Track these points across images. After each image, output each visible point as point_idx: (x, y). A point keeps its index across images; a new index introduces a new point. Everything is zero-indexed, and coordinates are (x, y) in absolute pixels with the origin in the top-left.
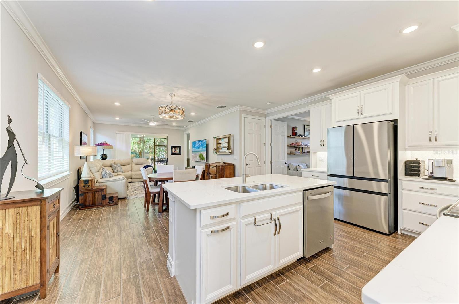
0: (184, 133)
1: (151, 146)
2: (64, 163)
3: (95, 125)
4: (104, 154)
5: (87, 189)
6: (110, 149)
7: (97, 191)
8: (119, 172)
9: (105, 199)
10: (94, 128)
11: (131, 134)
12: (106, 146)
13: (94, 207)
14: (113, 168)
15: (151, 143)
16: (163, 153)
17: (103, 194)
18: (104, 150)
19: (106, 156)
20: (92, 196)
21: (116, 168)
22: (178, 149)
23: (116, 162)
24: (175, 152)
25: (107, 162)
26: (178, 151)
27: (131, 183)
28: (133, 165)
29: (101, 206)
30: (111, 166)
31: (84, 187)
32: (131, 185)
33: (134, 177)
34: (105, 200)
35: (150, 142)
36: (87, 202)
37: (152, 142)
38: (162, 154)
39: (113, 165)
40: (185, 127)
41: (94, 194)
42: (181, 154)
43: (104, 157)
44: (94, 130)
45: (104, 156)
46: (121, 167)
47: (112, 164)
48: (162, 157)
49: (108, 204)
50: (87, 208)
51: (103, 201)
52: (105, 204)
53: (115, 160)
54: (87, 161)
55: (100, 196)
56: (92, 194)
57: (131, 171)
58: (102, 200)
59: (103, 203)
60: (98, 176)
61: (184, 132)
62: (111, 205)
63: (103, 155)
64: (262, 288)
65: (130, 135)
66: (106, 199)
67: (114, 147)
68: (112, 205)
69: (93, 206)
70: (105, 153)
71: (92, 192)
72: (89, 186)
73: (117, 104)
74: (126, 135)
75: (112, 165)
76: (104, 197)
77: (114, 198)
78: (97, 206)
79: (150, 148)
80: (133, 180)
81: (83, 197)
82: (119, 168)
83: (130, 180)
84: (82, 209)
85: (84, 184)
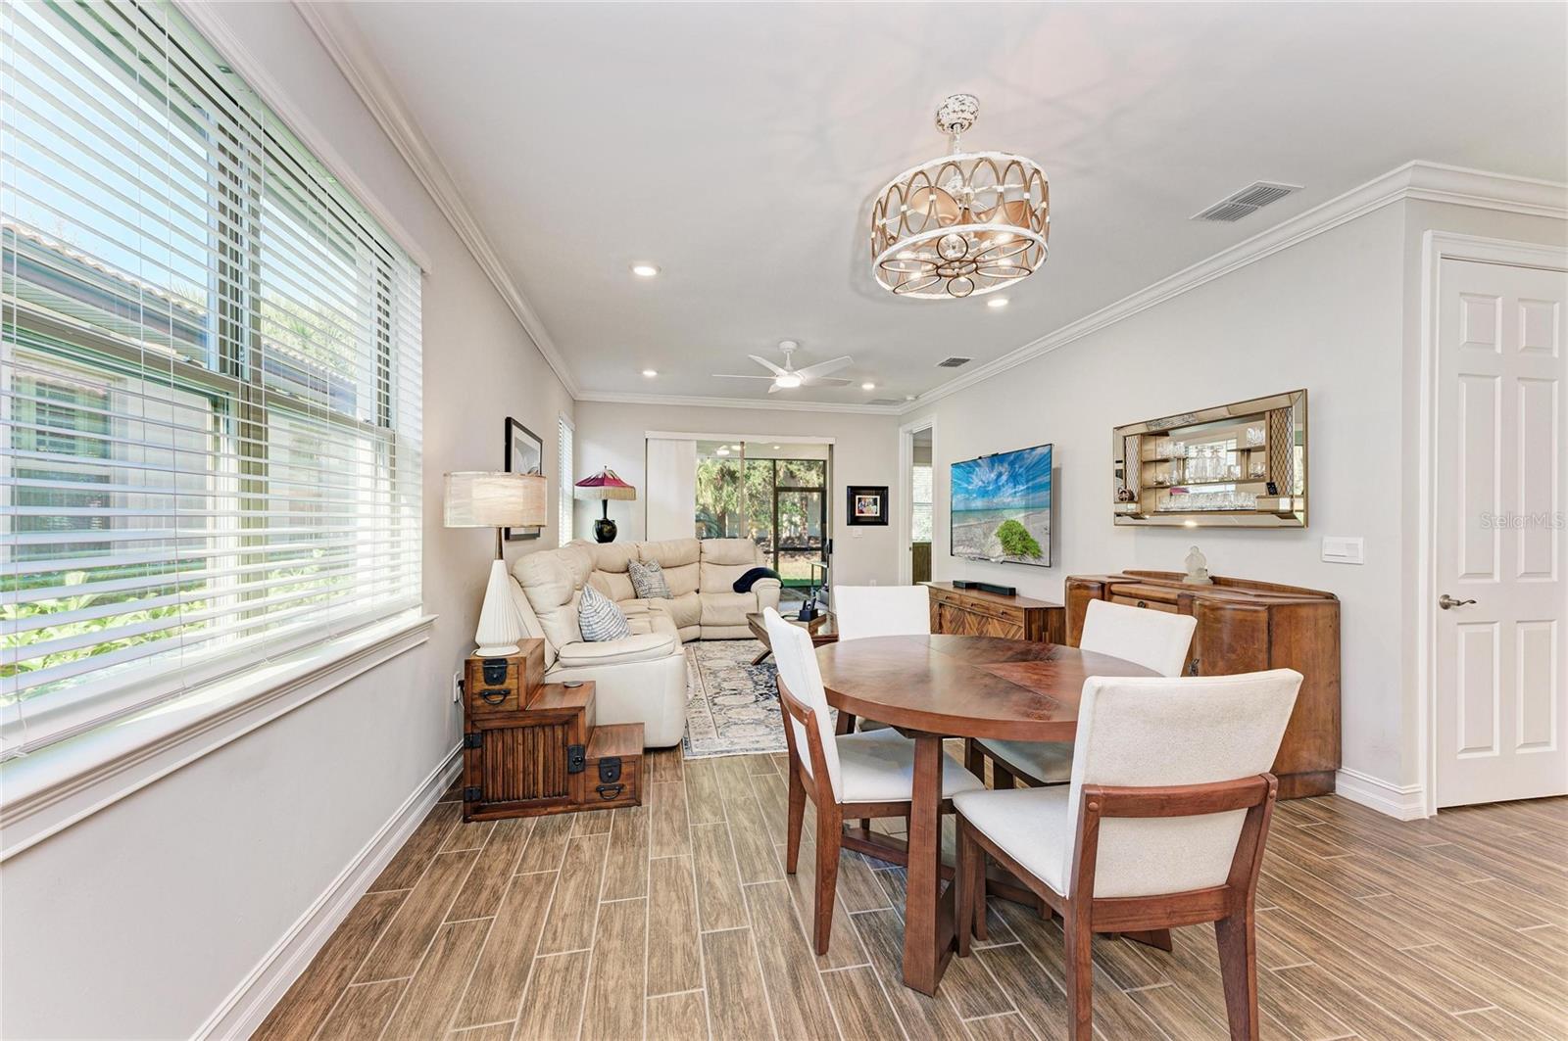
0: (901, 430)
1: (754, 492)
2: (399, 566)
3: (577, 408)
4: (605, 522)
5: (500, 708)
6: (625, 499)
7: (544, 722)
8: (656, 595)
9: (583, 770)
10: (574, 421)
11: (697, 441)
12: (611, 488)
13: (530, 811)
14: (635, 578)
15: (757, 482)
16: (794, 519)
17: (571, 743)
19: (614, 527)
20: (521, 748)
21: (645, 580)
22: (875, 500)
23: (646, 555)
24: (862, 512)
25: (616, 551)
26: (873, 511)
27: (695, 644)
28: (704, 566)
29: (561, 808)
30: (627, 571)
31: (485, 697)
32: (699, 653)
33: (706, 618)
34: (582, 774)
35: (751, 478)
36: (500, 779)
37: (758, 478)
38: (791, 523)
39: (634, 564)
40: (909, 398)
41: (530, 737)
42: (886, 524)
43: (605, 530)
44: (573, 427)
45: (607, 528)
46: (662, 575)
47: (630, 561)
48: (790, 530)
49: (597, 796)
50: (498, 814)
51: (571, 783)
52: (581, 799)
53: (643, 544)
54: (501, 557)
55: (560, 754)
56: (520, 741)
57: (698, 592)
58: (569, 773)
59: (571, 789)
60: (558, 630)
61: (900, 425)
62: (612, 804)
63: (602, 522)
65: (695, 443)
66: (588, 772)
67: (640, 493)
68: (616, 807)
69: (524, 806)
70: (609, 518)
71: (524, 728)
72: (507, 693)
73: (645, 271)
74: (680, 443)
75: (632, 566)
76: (576, 761)
77: (625, 769)
78: (545, 805)
79: (750, 500)
80: (707, 633)
81: (479, 750)
82: (653, 580)
83: (693, 632)
84: (477, 816)
85: (486, 682)
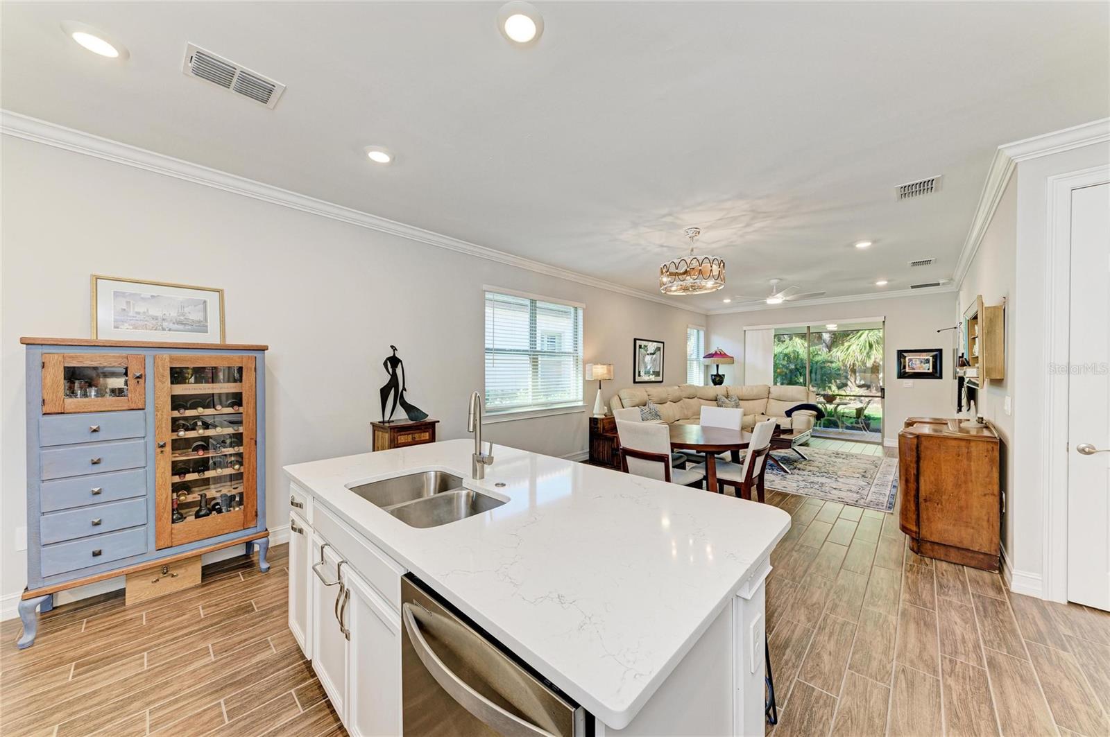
18: (717, 366)
64: (335, 729)
